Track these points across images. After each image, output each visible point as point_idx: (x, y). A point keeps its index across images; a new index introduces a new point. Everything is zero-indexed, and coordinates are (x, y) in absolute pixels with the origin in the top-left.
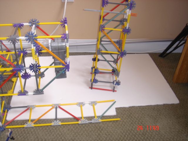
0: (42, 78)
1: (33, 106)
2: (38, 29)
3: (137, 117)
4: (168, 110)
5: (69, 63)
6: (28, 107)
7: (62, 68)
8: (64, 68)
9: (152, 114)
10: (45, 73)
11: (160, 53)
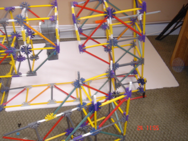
0: (36, 60)
1: (30, 86)
2: (30, 12)
3: (133, 103)
4: (165, 95)
5: (59, 44)
6: (25, 87)
7: (53, 49)
8: (54, 50)
9: (149, 100)
10: (39, 55)
11: (156, 36)
